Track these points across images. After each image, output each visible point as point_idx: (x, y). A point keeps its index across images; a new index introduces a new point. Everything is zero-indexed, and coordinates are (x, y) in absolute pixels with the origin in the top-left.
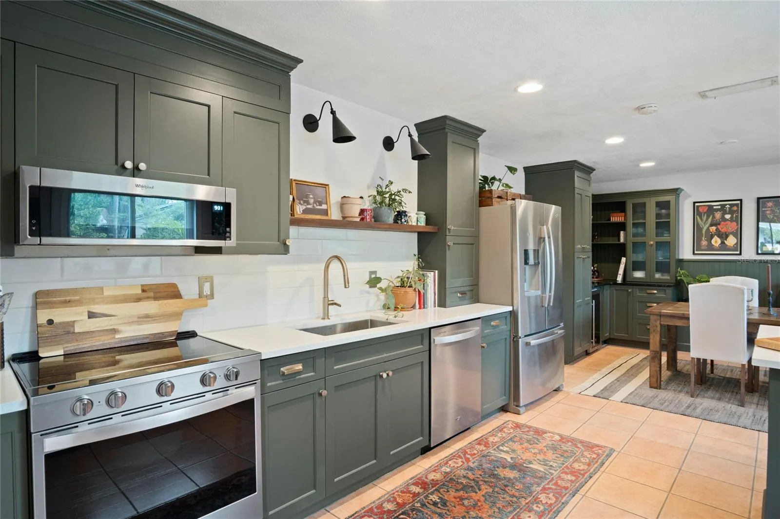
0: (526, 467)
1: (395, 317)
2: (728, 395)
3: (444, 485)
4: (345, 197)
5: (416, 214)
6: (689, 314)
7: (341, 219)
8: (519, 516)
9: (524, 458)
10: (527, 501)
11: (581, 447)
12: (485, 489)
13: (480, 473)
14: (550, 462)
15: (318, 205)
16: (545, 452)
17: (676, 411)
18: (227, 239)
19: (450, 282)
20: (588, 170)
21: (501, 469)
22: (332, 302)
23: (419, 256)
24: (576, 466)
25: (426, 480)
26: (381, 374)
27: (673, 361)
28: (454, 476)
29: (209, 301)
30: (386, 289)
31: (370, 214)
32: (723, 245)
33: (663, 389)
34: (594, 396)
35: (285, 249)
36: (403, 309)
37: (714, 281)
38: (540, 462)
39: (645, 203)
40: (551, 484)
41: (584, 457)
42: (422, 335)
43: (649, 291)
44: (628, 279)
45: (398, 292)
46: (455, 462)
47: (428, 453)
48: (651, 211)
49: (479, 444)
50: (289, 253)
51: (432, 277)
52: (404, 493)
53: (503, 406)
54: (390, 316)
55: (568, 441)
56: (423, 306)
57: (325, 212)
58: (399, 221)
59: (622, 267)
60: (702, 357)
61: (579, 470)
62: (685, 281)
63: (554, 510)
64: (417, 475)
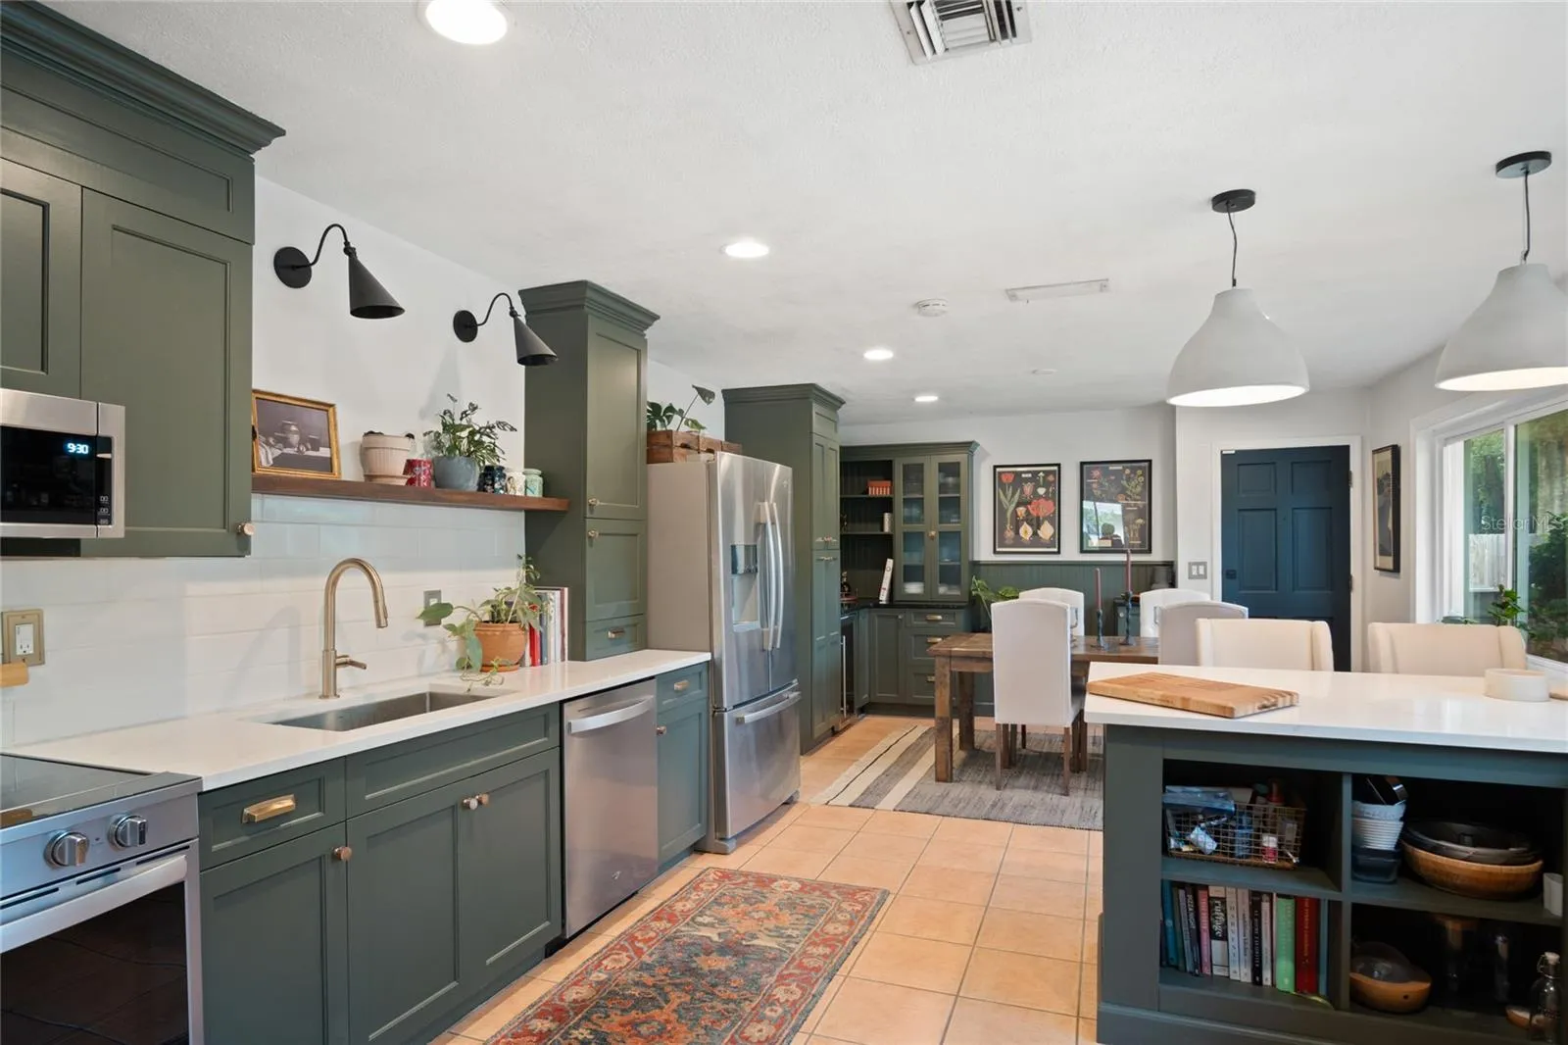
0: (746, 946)
1: (487, 684)
2: (1048, 780)
3: (597, 1006)
4: (372, 433)
5: (524, 473)
6: (992, 653)
7: (362, 479)
8: (743, 1033)
9: (742, 931)
10: (753, 1005)
11: (836, 896)
12: (677, 998)
13: (665, 970)
14: (787, 929)
15: (310, 447)
16: (777, 914)
17: (976, 816)
18: (102, 521)
19: (594, 611)
20: (833, 402)
21: (703, 956)
22: (344, 660)
23: (530, 559)
24: (830, 928)
25: (563, 1003)
26: (465, 801)
27: (968, 732)
28: (616, 986)
29: (32, 670)
30: (462, 627)
31: (427, 472)
32: (1036, 539)
33: (956, 781)
34: (851, 806)
35: (240, 545)
36: (502, 667)
37: (1026, 596)
38: (772, 934)
39: (922, 465)
40: (791, 967)
41: (842, 911)
42: (546, 717)
43: (930, 617)
44: (897, 597)
45: (489, 633)
46: (615, 960)
47: (560, 951)
48: (932, 479)
49: (658, 919)
50: (249, 553)
51: (556, 601)
52: (519, 1037)
53: (695, 844)
54: (475, 682)
55: (814, 889)
56: (539, 660)
57: (327, 465)
58: (489, 487)
59: (888, 575)
60: (1010, 722)
61: (836, 935)
62: (983, 598)
63: (799, 1011)
64: (541, 999)
